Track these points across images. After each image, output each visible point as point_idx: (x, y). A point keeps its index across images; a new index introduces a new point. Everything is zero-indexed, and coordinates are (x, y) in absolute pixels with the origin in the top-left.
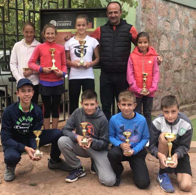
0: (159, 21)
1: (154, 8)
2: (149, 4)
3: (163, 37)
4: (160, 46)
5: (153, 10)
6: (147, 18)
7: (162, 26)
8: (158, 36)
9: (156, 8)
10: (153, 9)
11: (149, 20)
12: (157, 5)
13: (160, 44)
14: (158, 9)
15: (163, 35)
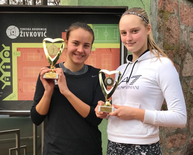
0: (182, 32)
1: (176, 12)
2: (168, 6)
3: (188, 56)
4: (184, 69)
5: (174, 15)
6: (166, 27)
7: (186, 40)
8: (181, 55)
9: (178, 12)
10: (174, 13)
11: (169, 29)
12: (179, 7)
13: (183, 66)
14: (181, 13)
15: (187, 53)
